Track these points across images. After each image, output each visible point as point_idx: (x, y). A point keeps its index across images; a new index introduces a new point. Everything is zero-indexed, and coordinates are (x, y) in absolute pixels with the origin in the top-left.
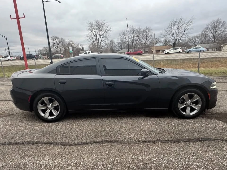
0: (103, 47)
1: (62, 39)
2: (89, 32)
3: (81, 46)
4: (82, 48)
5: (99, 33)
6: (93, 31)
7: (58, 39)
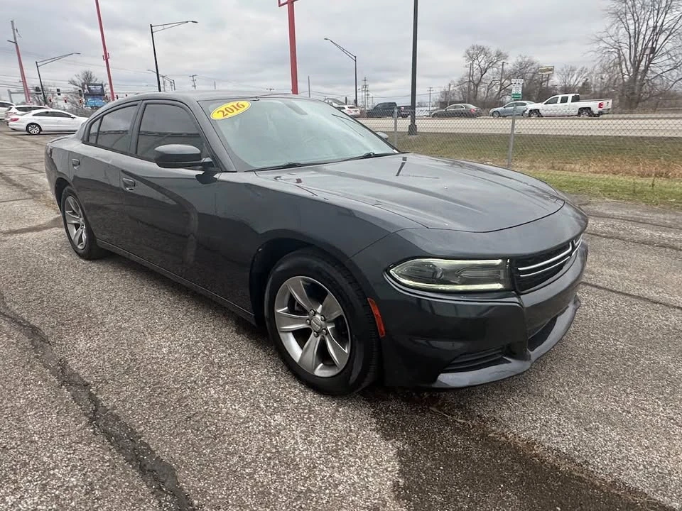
0: (657, 81)
1: (499, 55)
2: (609, 21)
3: (579, 79)
4: (584, 84)
5: (651, 23)
6: (629, 16)
7: (485, 54)
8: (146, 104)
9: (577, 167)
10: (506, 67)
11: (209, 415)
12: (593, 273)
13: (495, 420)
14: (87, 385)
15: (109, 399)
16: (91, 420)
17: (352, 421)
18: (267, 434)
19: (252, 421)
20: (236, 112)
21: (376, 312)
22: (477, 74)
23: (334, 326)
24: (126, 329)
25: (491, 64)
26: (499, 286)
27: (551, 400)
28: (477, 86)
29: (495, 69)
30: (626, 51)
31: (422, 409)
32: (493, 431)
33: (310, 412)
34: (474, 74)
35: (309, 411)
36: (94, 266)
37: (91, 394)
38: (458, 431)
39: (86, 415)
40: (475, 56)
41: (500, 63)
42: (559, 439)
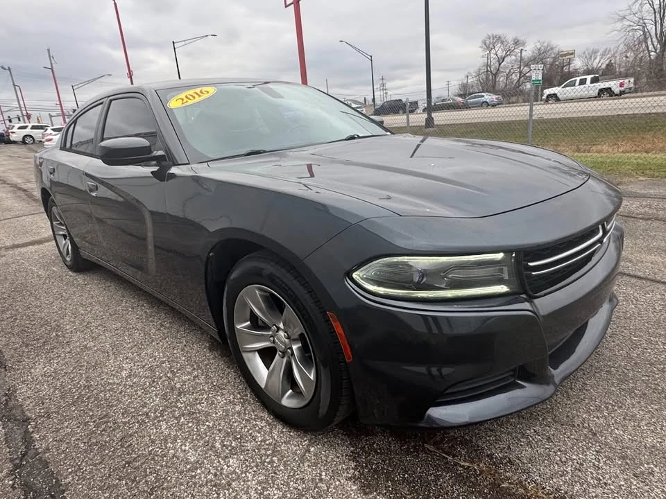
1: (517, 43)
3: (602, 61)
4: (607, 65)
7: (502, 43)
8: (111, 101)
9: (605, 148)
10: (524, 54)
11: (153, 459)
12: (631, 261)
13: (510, 461)
14: (27, 420)
15: (44, 440)
16: (16, 467)
17: (325, 465)
18: (215, 486)
19: (201, 467)
20: (198, 99)
21: (339, 330)
22: (494, 63)
23: (300, 345)
24: (90, 348)
25: (509, 52)
26: (503, 289)
27: (585, 431)
28: (495, 75)
29: (513, 57)
30: (651, 28)
31: (414, 447)
32: (507, 479)
33: (275, 453)
34: (492, 64)
35: (273, 451)
36: (80, 279)
37: (26, 432)
38: (459, 479)
39: (12, 460)
40: (491, 46)
41: (518, 51)
42: (599, 491)
